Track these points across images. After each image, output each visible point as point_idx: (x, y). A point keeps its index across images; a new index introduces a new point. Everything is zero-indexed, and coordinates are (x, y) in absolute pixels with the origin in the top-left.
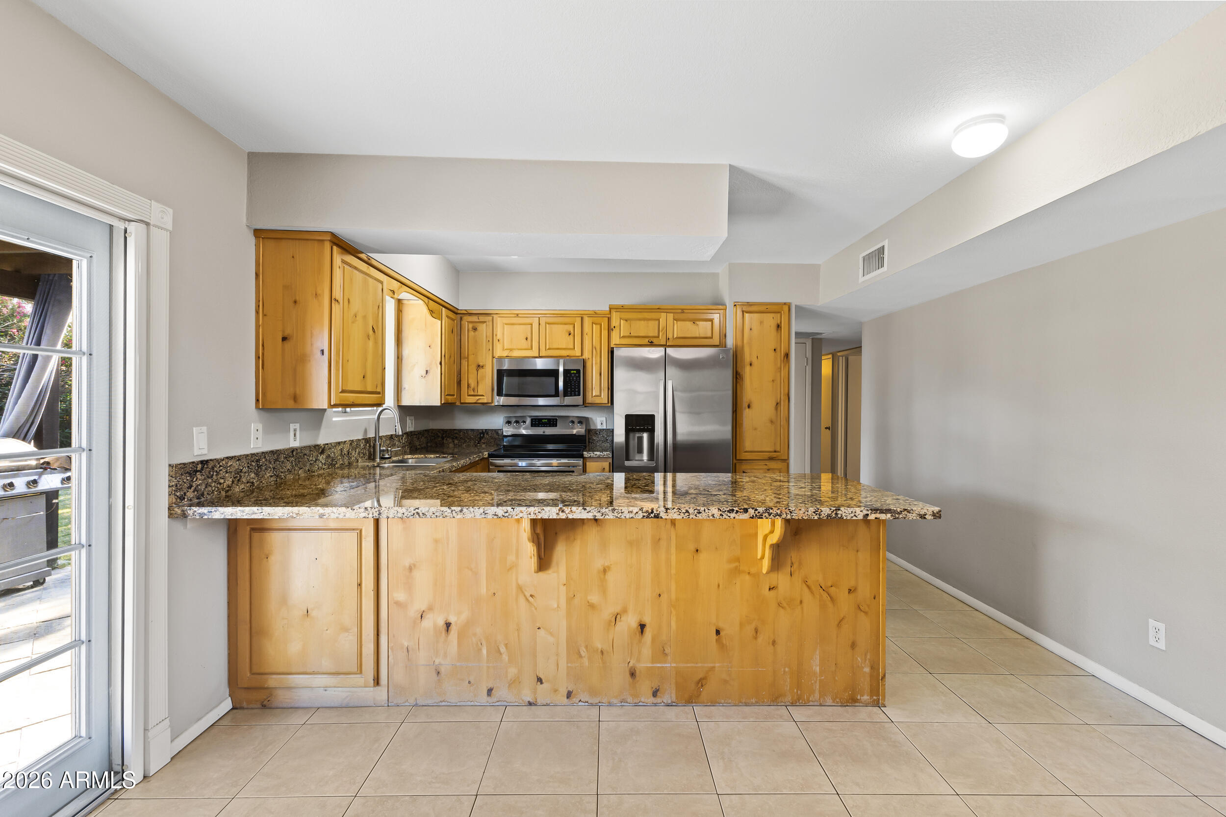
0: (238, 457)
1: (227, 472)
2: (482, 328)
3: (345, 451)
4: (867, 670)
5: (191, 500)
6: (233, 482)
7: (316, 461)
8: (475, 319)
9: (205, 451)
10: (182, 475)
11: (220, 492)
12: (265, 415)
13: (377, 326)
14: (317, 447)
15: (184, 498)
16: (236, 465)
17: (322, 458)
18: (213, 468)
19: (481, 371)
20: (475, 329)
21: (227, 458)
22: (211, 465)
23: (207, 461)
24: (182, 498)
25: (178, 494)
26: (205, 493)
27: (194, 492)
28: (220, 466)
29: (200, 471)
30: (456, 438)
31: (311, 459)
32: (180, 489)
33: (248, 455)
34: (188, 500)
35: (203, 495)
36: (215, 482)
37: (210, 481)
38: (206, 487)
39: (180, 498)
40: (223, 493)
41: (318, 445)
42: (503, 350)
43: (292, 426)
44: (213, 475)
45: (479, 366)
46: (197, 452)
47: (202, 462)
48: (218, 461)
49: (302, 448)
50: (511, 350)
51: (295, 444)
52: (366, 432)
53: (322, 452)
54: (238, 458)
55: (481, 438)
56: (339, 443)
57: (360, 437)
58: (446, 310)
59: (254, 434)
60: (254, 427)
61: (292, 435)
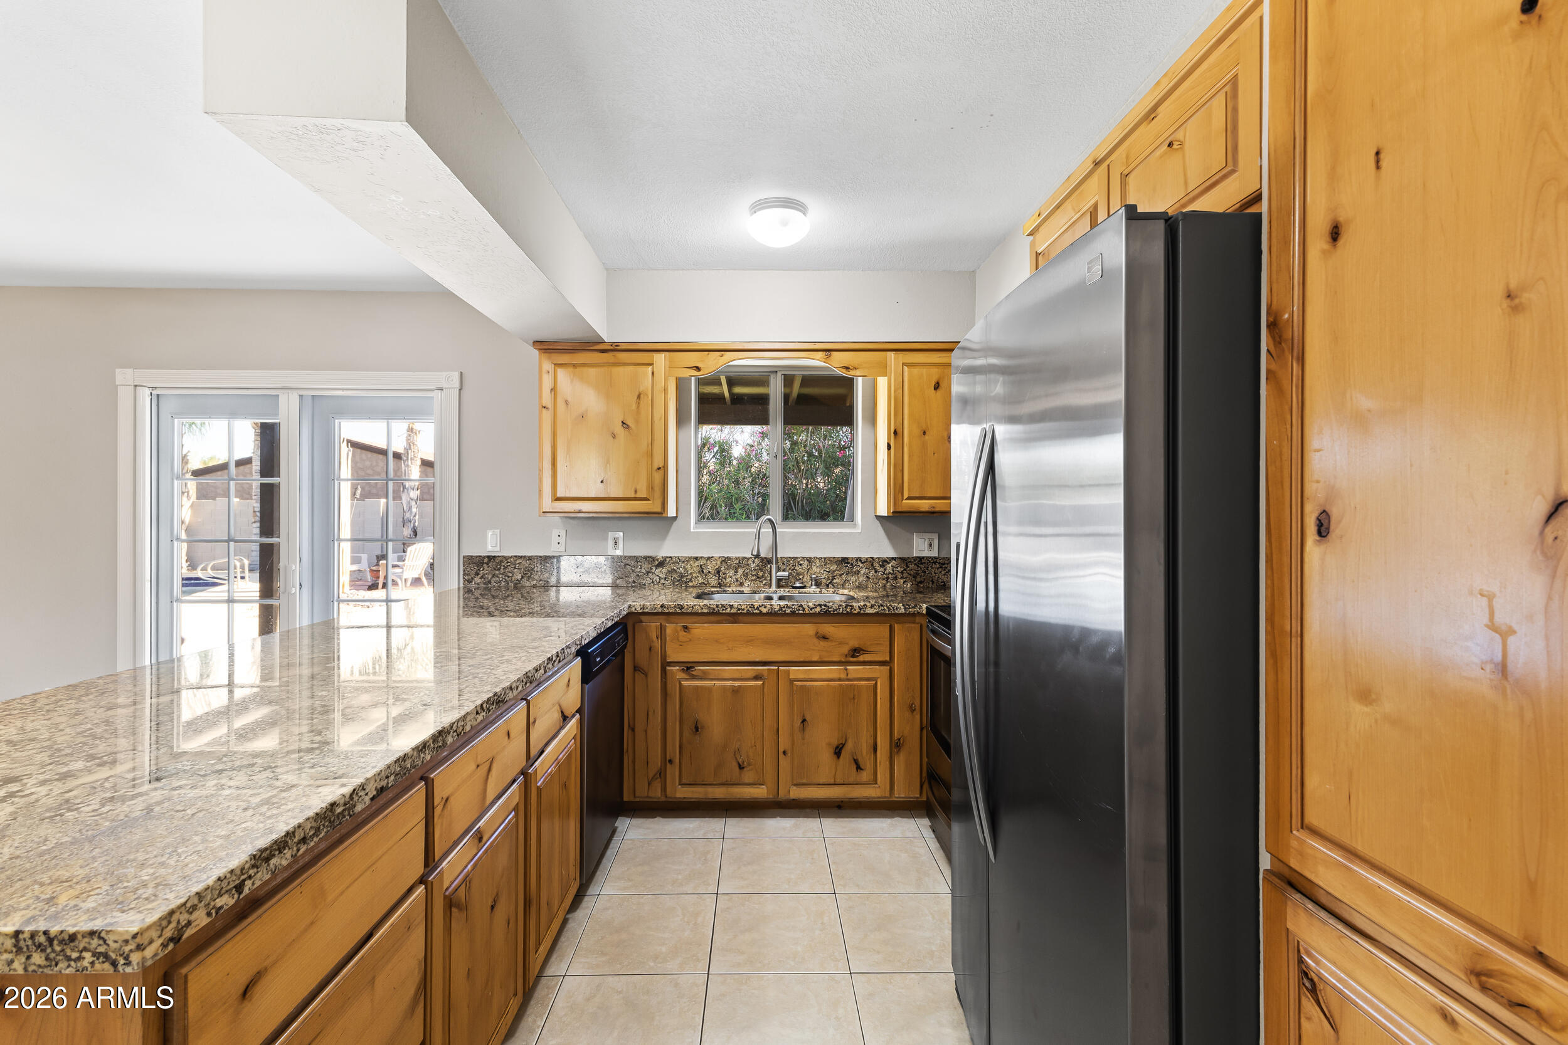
0: (528, 557)
1: (515, 568)
3: (711, 567)
5: (478, 584)
6: (522, 577)
7: (648, 573)
9: (498, 549)
10: (469, 564)
11: (508, 583)
14: (649, 559)
15: (472, 582)
16: (526, 563)
17: (661, 572)
18: (501, 561)
21: (515, 556)
22: (500, 559)
23: (494, 557)
25: (466, 578)
26: (492, 581)
27: (481, 578)
28: (508, 562)
29: (487, 564)
31: (638, 570)
32: (468, 575)
33: (540, 557)
34: (475, 584)
35: (490, 582)
36: (503, 574)
37: (497, 572)
38: (493, 577)
39: (468, 581)
40: (511, 585)
41: (650, 557)
43: (611, 535)
44: (500, 568)
46: (490, 548)
47: (488, 557)
48: (508, 558)
51: (615, 552)
53: (661, 564)
54: (530, 558)
56: (696, 559)
58: (901, 355)
59: (555, 539)
60: (555, 533)
61: (611, 543)
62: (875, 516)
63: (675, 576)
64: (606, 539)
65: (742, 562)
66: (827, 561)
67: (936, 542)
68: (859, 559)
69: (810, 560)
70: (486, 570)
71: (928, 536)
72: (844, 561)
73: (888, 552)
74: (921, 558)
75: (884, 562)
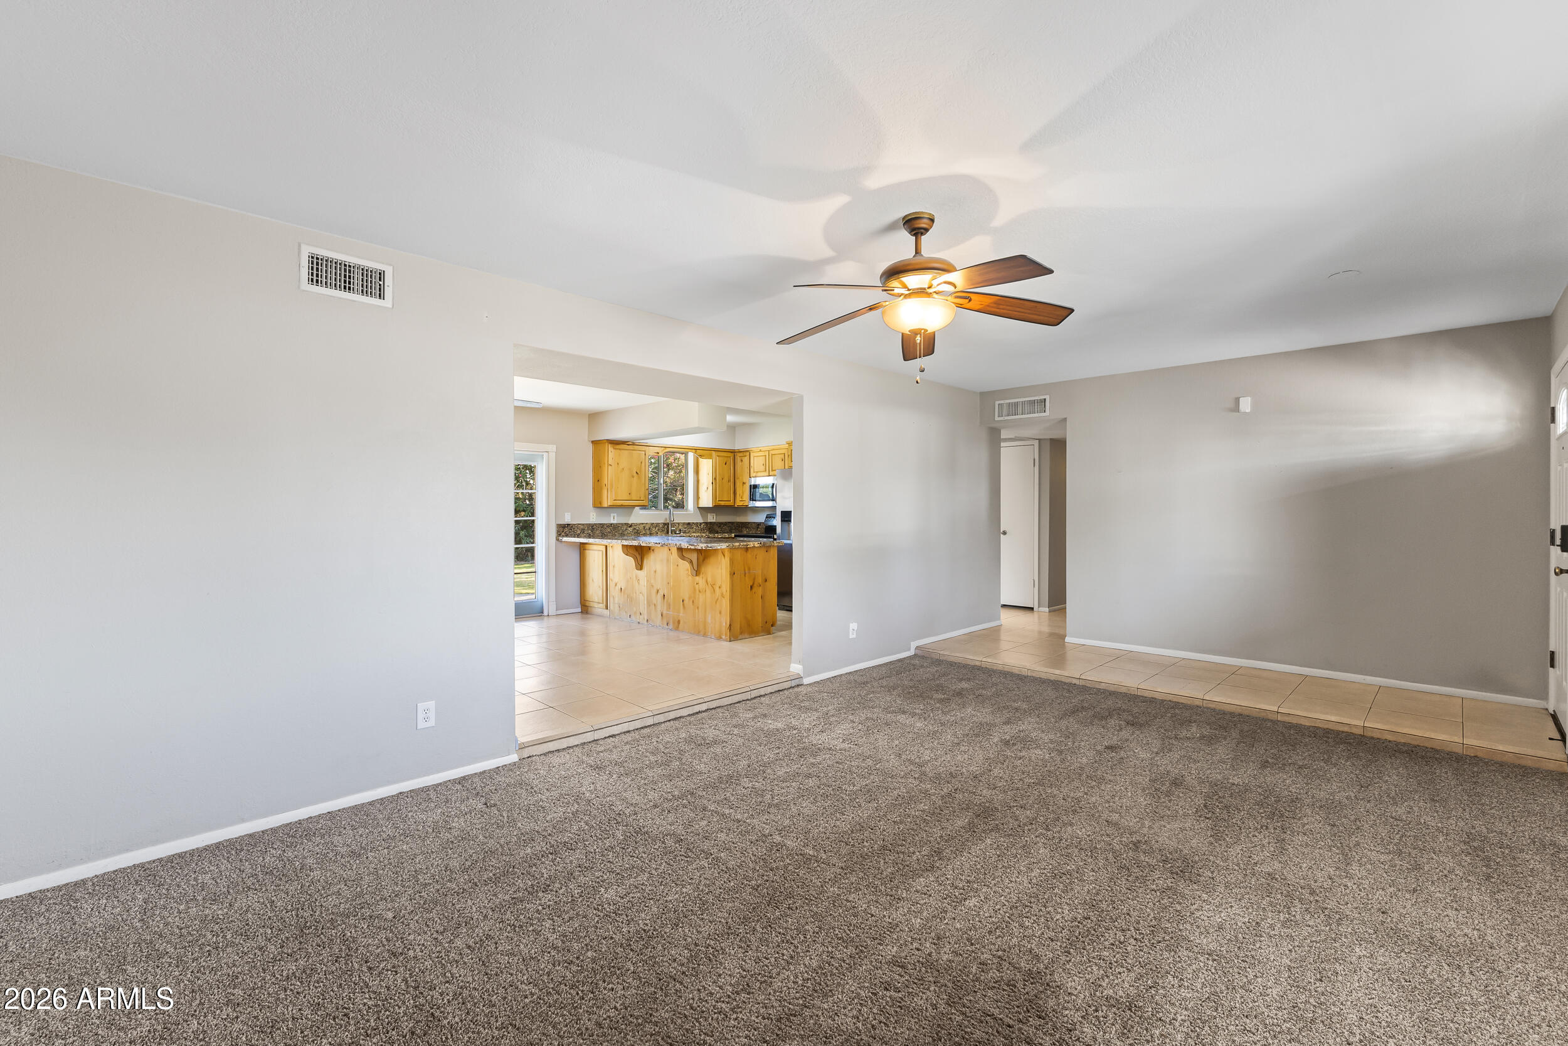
1: (578, 529)
2: (746, 460)
3: (647, 527)
4: (724, 624)
5: (563, 536)
7: (626, 530)
8: (741, 454)
9: (570, 521)
10: (560, 527)
11: (576, 533)
12: (598, 510)
13: (640, 471)
14: (626, 524)
16: (582, 527)
17: (630, 529)
19: (745, 485)
20: (742, 461)
21: (580, 522)
23: (572, 523)
24: (560, 535)
27: (564, 533)
28: (577, 526)
29: (567, 527)
30: (747, 528)
31: (623, 528)
32: (559, 532)
33: (588, 523)
35: (568, 535)
36: (573, 531)
37: (570, 530)
38: (569, 533)
42: (754, 472)
43: (612, 515)
44: (574, 527)
45: (744, 483)
46: (566, 521)
47: (567, 524)
48: (574, 525)
49: (617, 524)
50: (757, 472)
51: (615, 522)
52: (666, 519)
53: (631, 526)
54: (583, 525)
55: (758, 528)
56: (643, 524)
57: (662, 521)
58: (716, 452)
59: (592, 516)
60: (591, 514)
61: (612, 518)
62: (698, 508)
63: (635, 531)
64: (610, 516)
65: (658, 525)
66: (684, 524)
67: (715, 517)
68: (693, 523)
69: (679, 524)
70: (566, 530)
71: (713, 514)
72: (689, 524)
73: (701, 521)
74: (711, 522)
75: (701, 524)
